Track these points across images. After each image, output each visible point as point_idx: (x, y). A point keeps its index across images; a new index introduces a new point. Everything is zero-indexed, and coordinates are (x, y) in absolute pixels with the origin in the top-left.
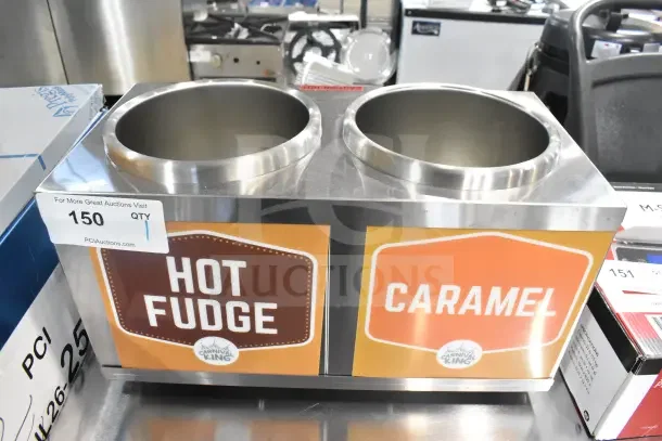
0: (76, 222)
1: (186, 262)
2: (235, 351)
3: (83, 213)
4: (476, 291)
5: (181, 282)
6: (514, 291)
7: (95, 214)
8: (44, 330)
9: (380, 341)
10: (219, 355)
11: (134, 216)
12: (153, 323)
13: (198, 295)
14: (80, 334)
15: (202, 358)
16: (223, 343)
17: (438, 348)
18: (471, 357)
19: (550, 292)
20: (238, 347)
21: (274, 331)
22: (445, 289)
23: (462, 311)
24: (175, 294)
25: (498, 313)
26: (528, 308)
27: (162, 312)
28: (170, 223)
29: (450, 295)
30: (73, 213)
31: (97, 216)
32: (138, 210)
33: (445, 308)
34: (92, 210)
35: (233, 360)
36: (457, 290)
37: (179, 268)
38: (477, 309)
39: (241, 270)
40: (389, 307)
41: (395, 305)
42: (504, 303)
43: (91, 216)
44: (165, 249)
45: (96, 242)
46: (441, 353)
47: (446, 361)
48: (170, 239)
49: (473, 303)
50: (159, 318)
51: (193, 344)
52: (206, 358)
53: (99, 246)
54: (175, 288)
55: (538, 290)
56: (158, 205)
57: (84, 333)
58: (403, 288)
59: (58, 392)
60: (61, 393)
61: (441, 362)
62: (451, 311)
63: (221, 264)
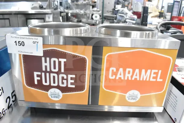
0: (16, 45)
1: (48, 59)
2: (61, 94)
3: (19, 42)
4: (137, 71)
5: (46, 67)
6: (149, 71)
7: (22, 42)
8: (2, 88)
9: (108, 90)
10: (56, 96)
11: (34, 42)
12: (36, 83)
13: (51, 72)
14: (14, 95)
15: (50, 97)
16: (57, 91)
17: (126, 94)
18: (137, 97)
19: (160, 71)
20: (62, 93)
21: (74, 86)
22: (128, 70)
23: (133, 79)
24: (43, 72)
25: (144, 79)
26: (154, 78)
27: (39, 78)
28: (44, 45)
29: (129, 72)
30: (16, 42)
31: (23, 43)
32: (35, 41)
33: (128, 77)
34: (21, 40)
35: (60, 98)
36: (131, 70)
37: (46, 62)
38: (138, 77)
39: (65, 62)
40: (110, 77)
41: (112, 76)
42: (146, 75)
43: (21, 43)
44: (42, 55)
45: (22, 52)
46: (127, 95)
47: (129, 99)
48: (44, 51)
49: (136, 75)
50: (38, 80)
51: (48, 92)
52: (52, 97)
53: (22, 54)
54: (44, 69)
55: (156, 71)
56: (41, 39)
57: (15, 95)
58: (115, 70)
59: (3, 110)
60: (4, 111)
61: (127, 99)
62: (130, 79)
63: (58, 60)
